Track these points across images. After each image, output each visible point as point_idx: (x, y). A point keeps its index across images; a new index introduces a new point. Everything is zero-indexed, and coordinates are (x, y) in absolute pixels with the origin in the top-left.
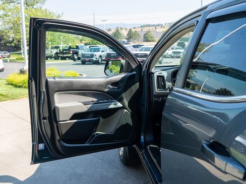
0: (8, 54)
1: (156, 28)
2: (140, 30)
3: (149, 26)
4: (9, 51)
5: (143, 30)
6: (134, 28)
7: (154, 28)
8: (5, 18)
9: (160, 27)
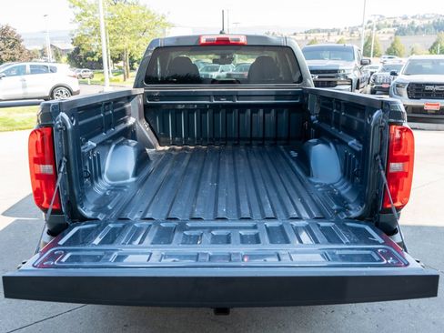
0: (91, 73)
1: (329, 35)
2: (304, 38)
3: (319, 31)
4: (92, 68)
5: (309, 38)
6: (295, 34)
7: (326, 34)
8: (83, 18)
9: (336, 33)
